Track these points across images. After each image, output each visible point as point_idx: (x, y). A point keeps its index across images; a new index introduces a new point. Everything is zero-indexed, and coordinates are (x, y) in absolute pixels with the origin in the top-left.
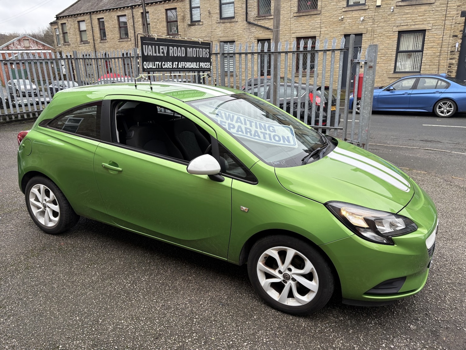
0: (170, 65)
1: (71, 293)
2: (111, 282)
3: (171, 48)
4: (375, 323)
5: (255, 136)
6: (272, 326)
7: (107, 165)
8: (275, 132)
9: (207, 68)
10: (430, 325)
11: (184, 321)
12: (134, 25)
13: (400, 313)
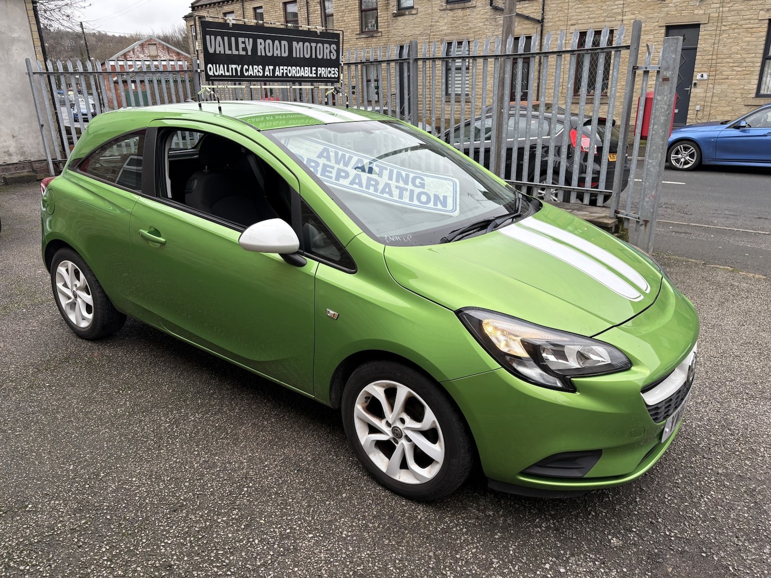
0: (258, 71)
1: (77, 429)
2: (142, 418)
3: (259, 41)
4: (548, 528)
5: (383, 192)
6: (366, 512)
7: (145, 232)
8: (424, 188)
9: (331, 78)
10: (651, 542)
11: (227, 489)
12: (308, 17)
13: (602, 514)
